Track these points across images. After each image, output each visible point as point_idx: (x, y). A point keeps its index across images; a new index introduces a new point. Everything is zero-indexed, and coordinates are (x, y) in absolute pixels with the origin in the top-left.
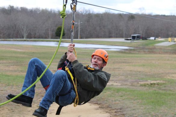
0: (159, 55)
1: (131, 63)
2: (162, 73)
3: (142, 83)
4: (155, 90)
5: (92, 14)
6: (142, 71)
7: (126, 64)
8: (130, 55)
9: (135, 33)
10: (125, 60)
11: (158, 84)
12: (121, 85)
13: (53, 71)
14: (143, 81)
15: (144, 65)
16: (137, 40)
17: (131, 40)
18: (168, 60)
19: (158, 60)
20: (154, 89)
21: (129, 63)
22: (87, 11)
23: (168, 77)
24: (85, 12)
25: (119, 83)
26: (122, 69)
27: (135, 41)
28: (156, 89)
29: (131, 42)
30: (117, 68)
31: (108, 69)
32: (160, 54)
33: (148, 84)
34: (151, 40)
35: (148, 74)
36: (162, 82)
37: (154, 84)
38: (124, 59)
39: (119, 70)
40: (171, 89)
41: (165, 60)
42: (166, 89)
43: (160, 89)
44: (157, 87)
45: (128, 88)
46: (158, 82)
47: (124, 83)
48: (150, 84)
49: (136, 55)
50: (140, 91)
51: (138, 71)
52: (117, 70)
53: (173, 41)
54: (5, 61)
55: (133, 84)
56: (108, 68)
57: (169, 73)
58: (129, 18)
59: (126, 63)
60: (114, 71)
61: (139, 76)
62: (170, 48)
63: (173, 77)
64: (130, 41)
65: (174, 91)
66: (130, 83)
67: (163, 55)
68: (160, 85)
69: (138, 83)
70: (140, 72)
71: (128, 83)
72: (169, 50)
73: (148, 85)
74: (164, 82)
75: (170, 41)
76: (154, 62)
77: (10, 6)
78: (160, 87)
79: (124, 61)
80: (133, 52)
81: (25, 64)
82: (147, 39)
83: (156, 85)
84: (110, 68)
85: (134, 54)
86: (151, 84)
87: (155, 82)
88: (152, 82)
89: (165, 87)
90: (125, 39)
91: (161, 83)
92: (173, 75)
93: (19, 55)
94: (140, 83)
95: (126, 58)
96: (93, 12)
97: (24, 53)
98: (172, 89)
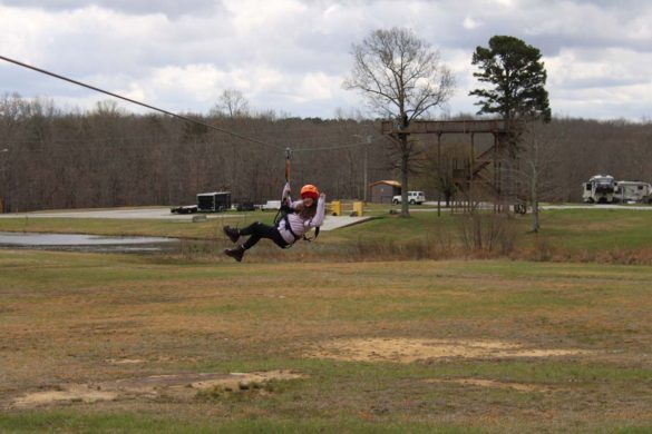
0: (295, 266)
1: (183, 299)
2: (296, 339)
3: (206, 385)
4: (254, 417)
5: (49, 117)
6: (221, 333)
7: (163, 306)
8: (189, 270)
9: (209, 185)
10: (161, 288)
11: (270, 386)
12: (115, 400)
14: (210, 377)
15: (230, 308)
16: (217, 211)
17: (194, 211)
18: (327, 283)
19: (290, 286)
20: (249, 410)
21: (176, 300)
22: (28, 108)
23: (318, 354)
24: (20, 112)
25: (109, 391)
26: (141, 325)
27: (209, 216)
28: (256, 410)
29: (194, 220)
30: (121, 325)
31: (83, 330)
32: (299, 260)
33: (228, 390)
34: (268, 210)
35: (242, 341)
36: (287, 375)
37: (256, 386)
38: (161, 284)
39: (126, 333)
40: (322, 405)
41: (314, 286)
42: (299, 408)
43: (274, 409)
44: (266, 398)
45: (139, 411)
46: (271, 375)
47: (132, 389)
48: (236, 388)
49: (208, 270)
50: (187, 424)
51: (202, 335)
52: (121, 330)
53: (346, 214)
55: (169, 393)
56: (85, 325)
57: (322, 336)
58: (187, 131)
59: (164, 301)
60: (105, 338)
61: (201, 355)
62: (338, 240)
63: (336, 352)
64: (190, 217)
65: (329, 417)
66: (155, 389)
67: (309, 266)
68: (276, 389)
69: (190, 386)
70: (208, 335)
72: (334, 244)
73: (226, 395)
74: (296, 376)
75: (338, 212)
76: (270, 292)
78: (274, 400)
79: (159, 292)
80: (200, 259)
82: (253, 209)
83: (262, 392)
84: (94, 325)
85: (202, 263)
86: (243, 388)
87: (259, 378)
88: (248, 379)
89: (296, 398)
90: (173, 211)
91: (283, 381)
92: (338, 344)
94: (195, 385)
95: (167, 283)
96: (51, 109)
98: (326, 404)
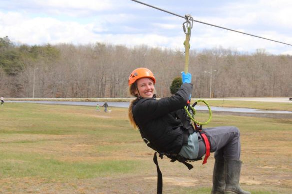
7: (284, 142)
10: (284, 134)
12: (260, 185)
13: (146, 154)
25: (258, 180)
26: (273, 151)
30: (264, 150)
38: (283, 132)
39: (267, 154)
45: (272, 190)
47: (268, 180)
54: (71, 136)
55: (286, 183)
56: (248, 149)
59: (284, 140)
60: (257, 156)
66: (279, 180)
71: (276, 180)
77: (99, 44)
79: (282, 136)
81: (103, 141)
84: (252, 149)
93: (99, 125)
95: (286, 132)
97: (110, 122)
